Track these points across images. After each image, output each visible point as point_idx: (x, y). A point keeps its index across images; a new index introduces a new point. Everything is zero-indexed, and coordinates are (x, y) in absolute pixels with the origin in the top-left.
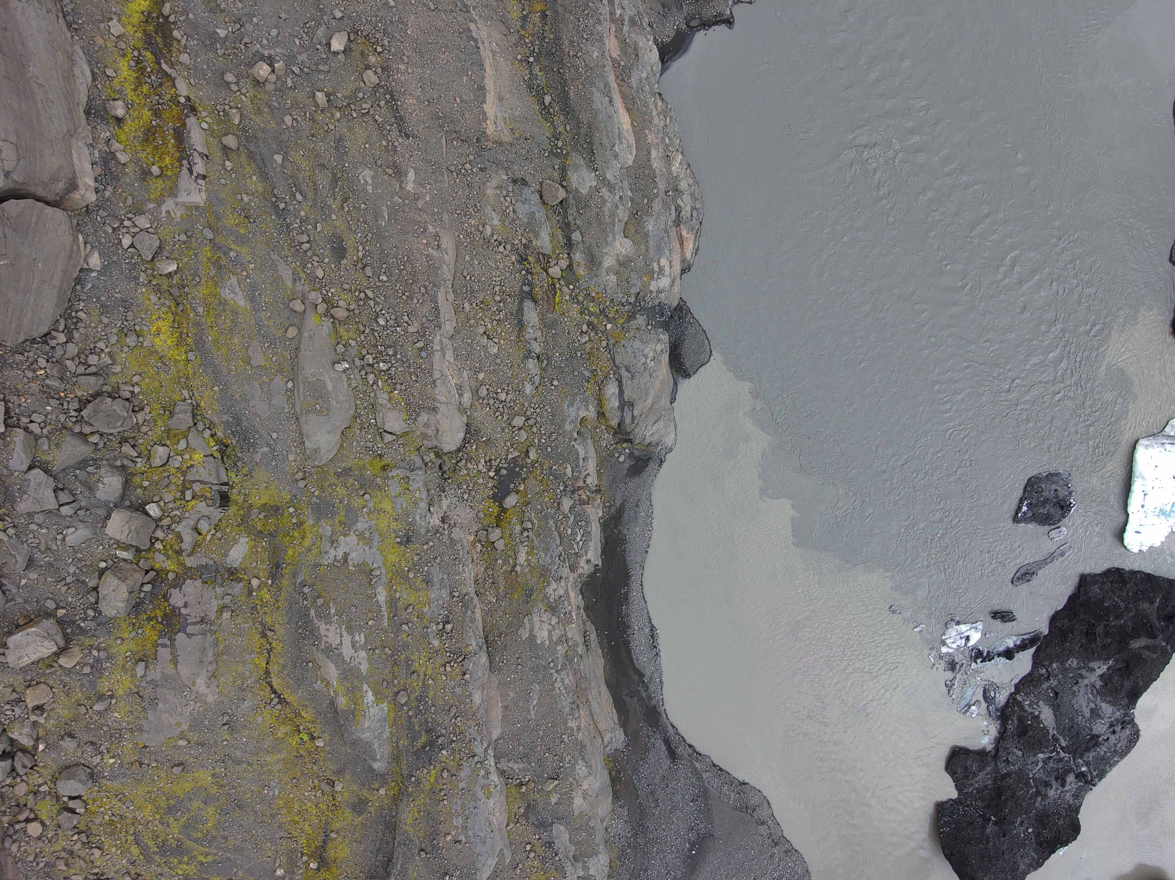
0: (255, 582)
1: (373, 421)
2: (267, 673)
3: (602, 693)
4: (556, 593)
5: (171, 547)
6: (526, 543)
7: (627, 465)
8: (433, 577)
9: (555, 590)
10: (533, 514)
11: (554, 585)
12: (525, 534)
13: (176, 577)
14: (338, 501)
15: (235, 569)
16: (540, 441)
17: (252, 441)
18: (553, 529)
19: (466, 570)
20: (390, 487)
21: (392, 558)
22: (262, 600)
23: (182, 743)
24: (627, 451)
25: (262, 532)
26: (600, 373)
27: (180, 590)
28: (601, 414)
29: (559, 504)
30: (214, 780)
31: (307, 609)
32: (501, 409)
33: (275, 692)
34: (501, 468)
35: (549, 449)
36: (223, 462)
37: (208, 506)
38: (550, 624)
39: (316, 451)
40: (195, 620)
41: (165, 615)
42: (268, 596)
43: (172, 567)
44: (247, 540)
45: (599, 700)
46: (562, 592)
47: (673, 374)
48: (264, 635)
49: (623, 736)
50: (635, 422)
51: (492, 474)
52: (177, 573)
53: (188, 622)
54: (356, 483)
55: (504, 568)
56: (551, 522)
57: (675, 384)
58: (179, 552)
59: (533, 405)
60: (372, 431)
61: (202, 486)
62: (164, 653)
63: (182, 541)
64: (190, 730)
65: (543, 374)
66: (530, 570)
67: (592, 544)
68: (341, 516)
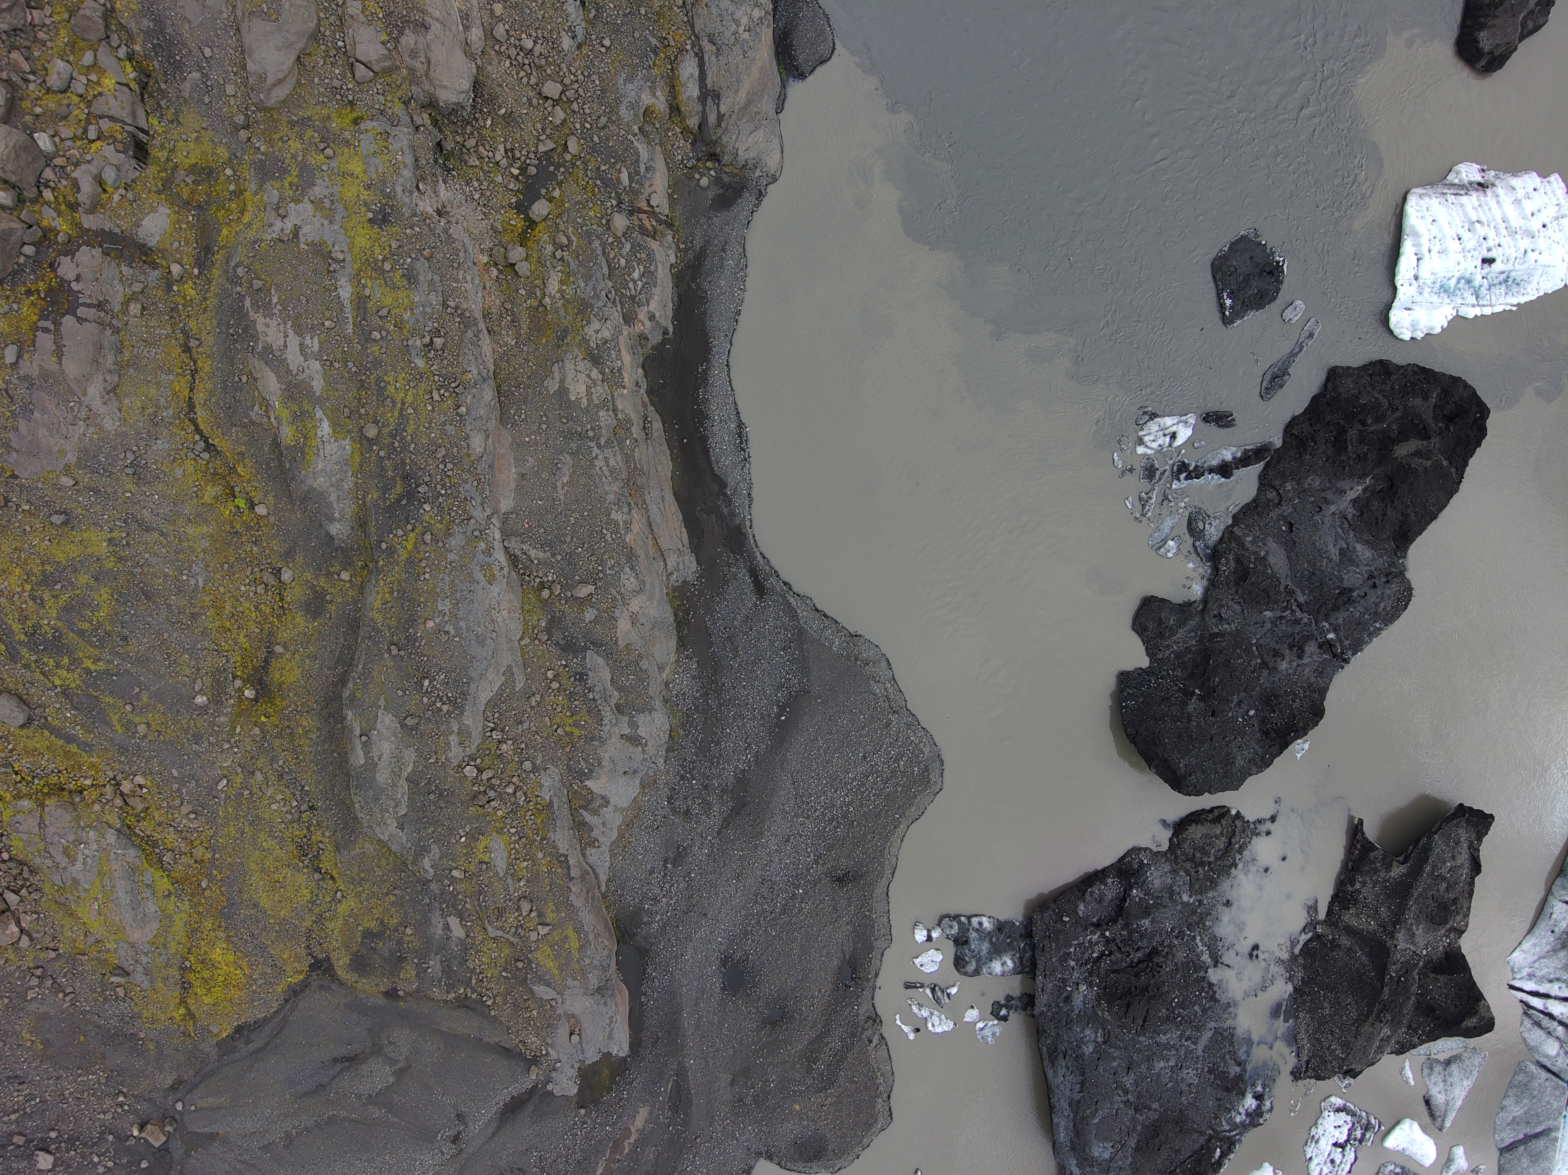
0: (176, 269)
1: (340, 44)
2: (191, 406)
3: (667, 499)
4: (599, 335)
5: (65, 197)
6: (559, 268)
7: (711, 194)
8: (418, 273)
9: (597, 332)
10: (571, 229)
11: (596, 325)
12: (559, 254)
13: (69, 241)
14: (289, 155)
15: (150, 249)
16: (583, 126)
17: (178, 58)
18: (599, 252)
19: (469, 278)
20: (362, 143)
21: (362, 242)
22: (185, 298)
23: (67, 481)
24: (712, 173)
25: (188, 203)
26: (672, 43)
27: (73, 258)
28: (675, 109)
29: (608, 221)
30: (111, 549)
31: (242, 298)
32: (527, 67)
33: (202, 436)
34: (529, 165)
35: (596, 139)
36: (143, 101)
37: (118, 151)
38: (589, 376)
39: (262, 78)
40: (89, 301)
41: (50, 290)
42: (193, 292)
43: (64, 227)
44: (168, 211)
45: (661, 507)
46: (606, 334)
47: (780, 73)
48: (187, 349)
49: (694, 563)
50: (723, 125)
51: (516, 172)
52: (70, 236)
53: (80, 301)
54: (316, 135)
55: (529, 302)
56: (597, 243)
57: (784, 86)
58: (74, 207)
59: (573, 70)
60: (340, 62)
61: (112, 124)
62: (45, 341)
63: (79, 190)
64: (78, 465)
65: (590, 30)
66: (564, 305)
67: (656, 291)
68: (293, 177)
